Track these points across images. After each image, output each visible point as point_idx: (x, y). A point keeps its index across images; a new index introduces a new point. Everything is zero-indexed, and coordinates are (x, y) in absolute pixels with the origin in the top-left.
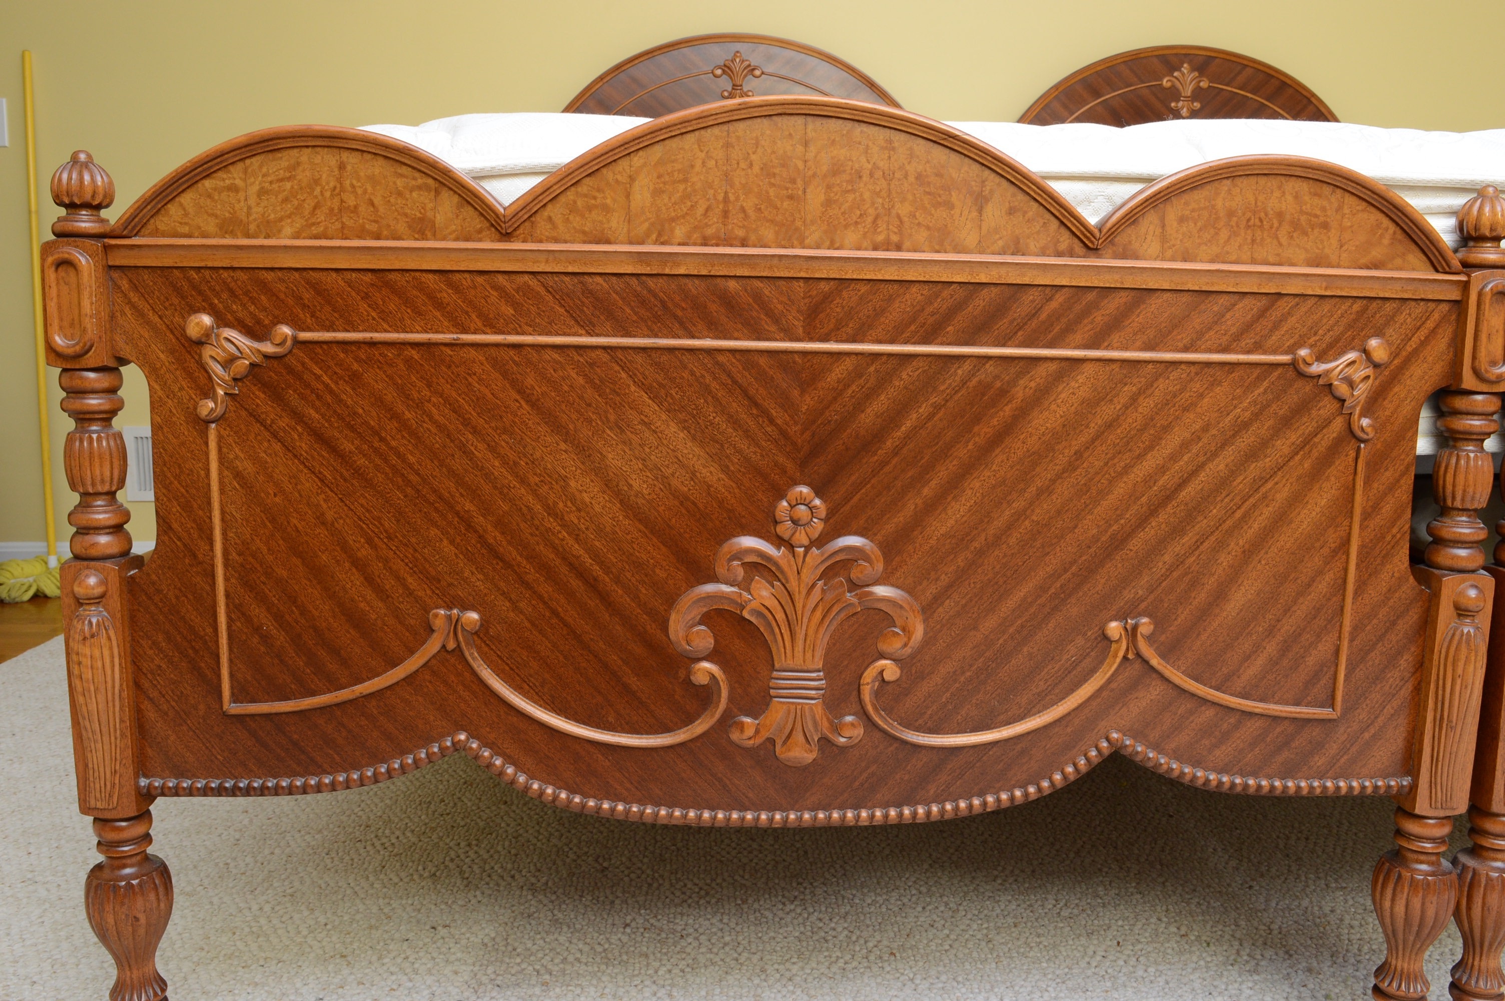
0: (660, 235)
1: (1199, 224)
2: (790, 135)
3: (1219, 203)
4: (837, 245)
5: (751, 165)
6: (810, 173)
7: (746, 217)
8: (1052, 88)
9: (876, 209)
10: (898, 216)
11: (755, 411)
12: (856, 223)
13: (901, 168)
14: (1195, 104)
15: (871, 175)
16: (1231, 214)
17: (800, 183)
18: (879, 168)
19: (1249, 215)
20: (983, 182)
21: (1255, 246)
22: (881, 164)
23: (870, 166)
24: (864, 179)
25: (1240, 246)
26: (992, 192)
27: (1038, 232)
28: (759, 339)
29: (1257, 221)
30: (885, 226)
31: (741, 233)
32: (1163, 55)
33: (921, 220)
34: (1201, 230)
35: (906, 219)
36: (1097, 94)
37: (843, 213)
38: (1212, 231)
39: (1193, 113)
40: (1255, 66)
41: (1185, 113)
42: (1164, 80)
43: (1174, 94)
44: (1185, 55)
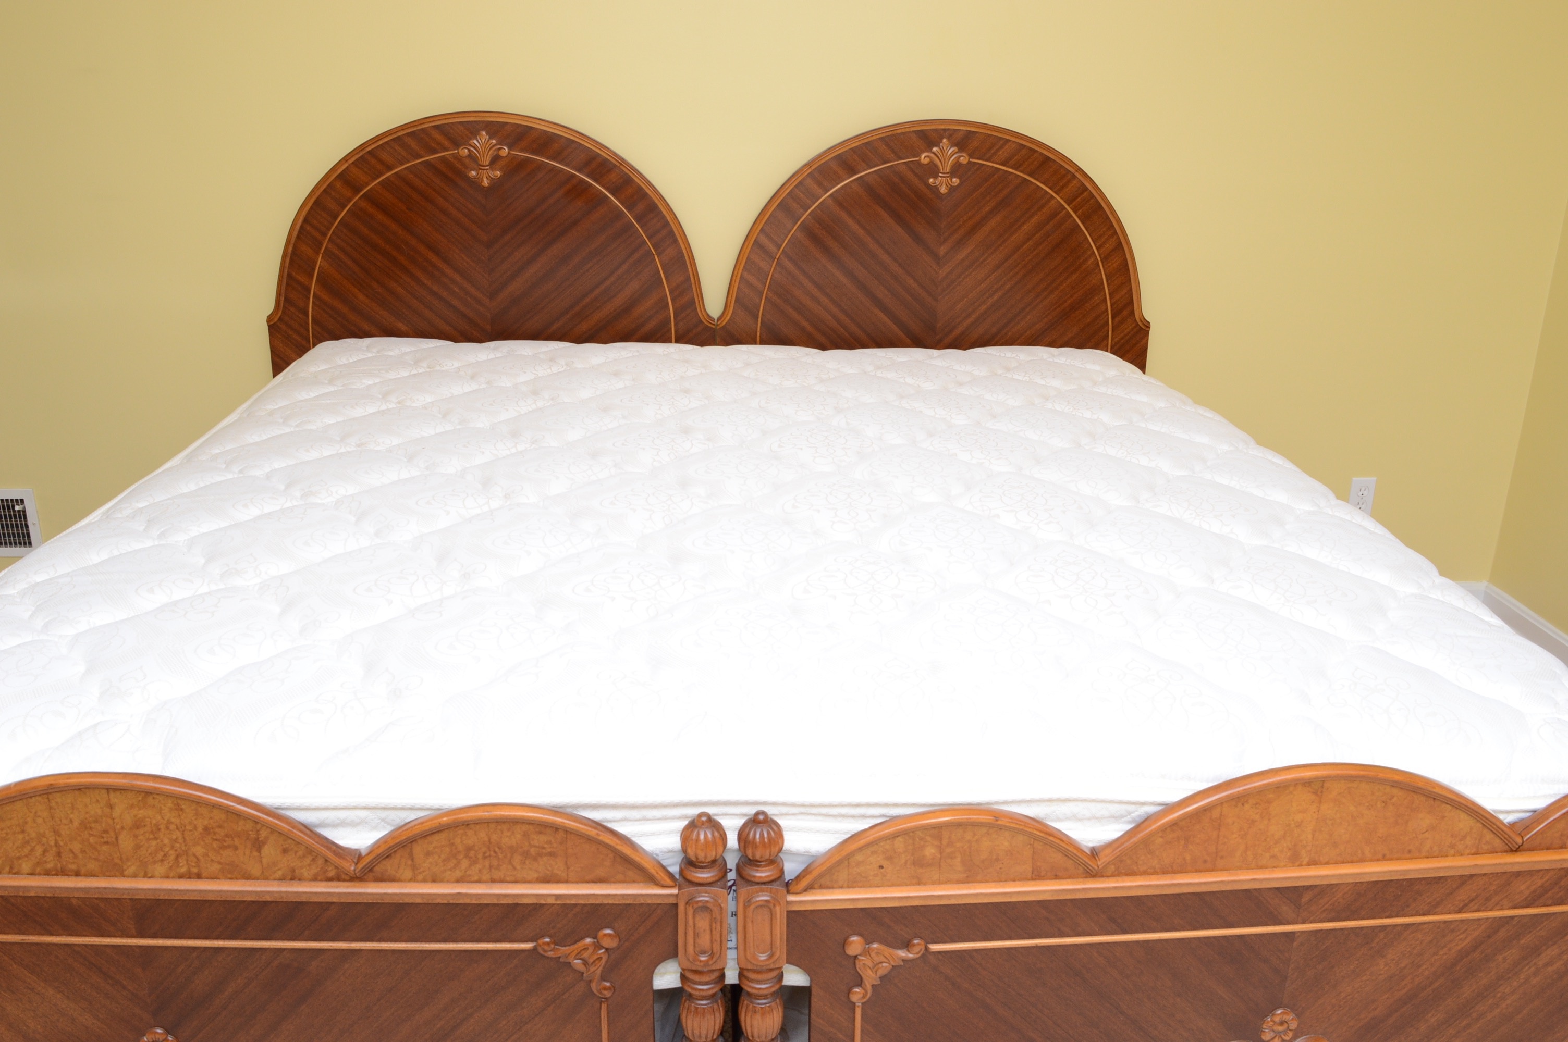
0: (11, 868)
1: (443, 856)
2: (98, 801)
3: (457, 840)
4: (149, 875)
5: (71, 821)
6: (118, 827)
7: (76, 856)
8: (805, 165)
9: (176, 850)
10: (194, 855)
11: (110, 981)
12: (162, 861)
13: (190, 823)
14: (954, 180)
15: (167, 828)
16: (469, 849)
17: (112, 834)
18: (172, 823)
19: (484, 849)
20: (258, 831)
21: (493, 870)
22: (173, 820)
23: (165, 822)
24: (163, 830)
25: (480, 870)
26: (267, 838)
27: (309, 865)
28: (102, 936)
29: (492, 853)
30: (185, 862)
31: (74, 867)
32: (922, 131)
33: (213, 858)
34: (444, 860)
35: (201, 858)
36: (852, 171)
37: (150, 854)
38: (454, 861)
39: (952, 189)
40: (1018, 140)
41: (943, 190)
42: (923, 156)
43: (933, 171)
44: (945, 130)
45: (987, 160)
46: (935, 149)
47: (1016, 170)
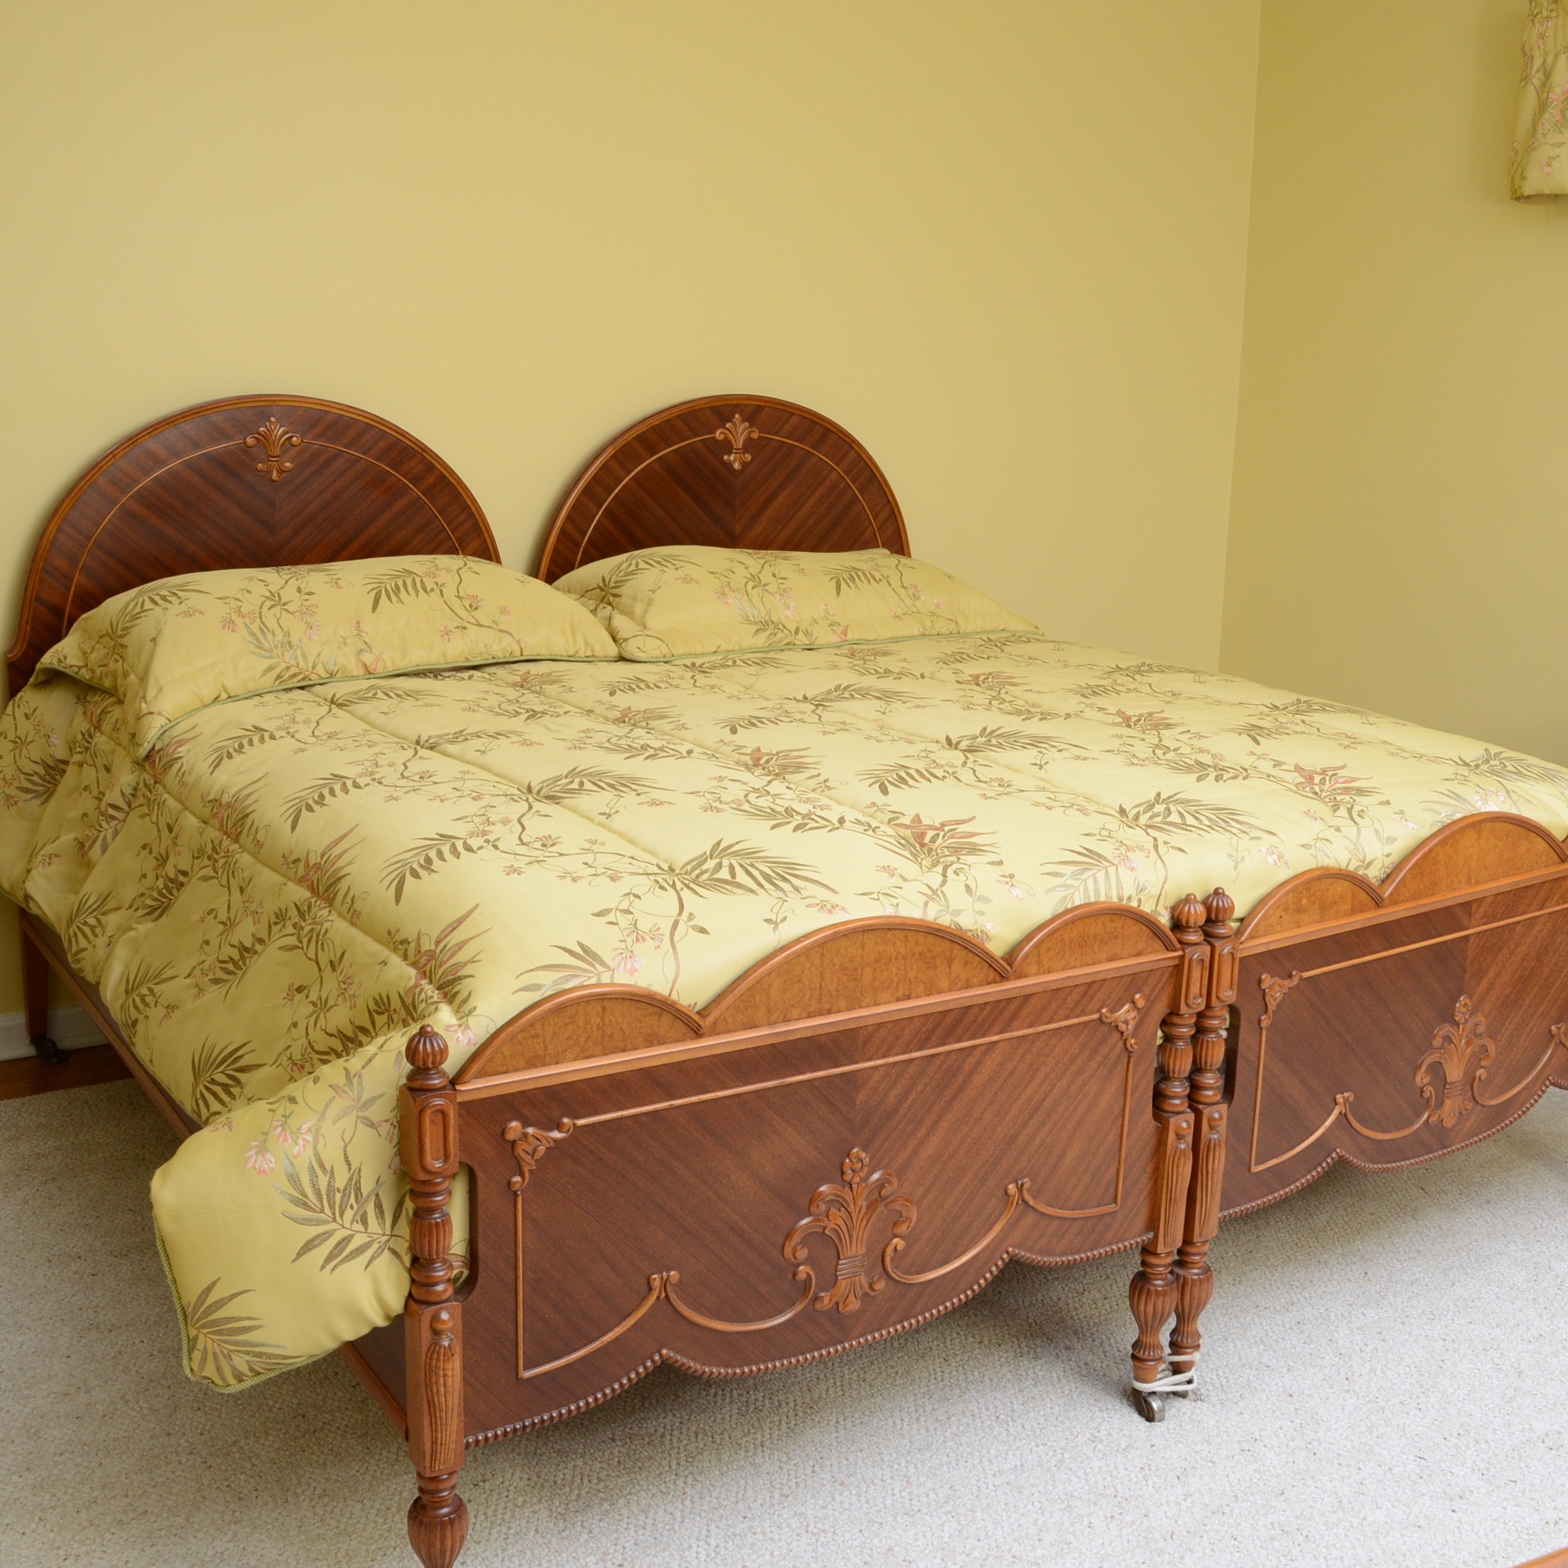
14: (747, 455)
32: (714, 407)
36: (652, 451)
39: (745, 465)
40: (801, 413)
41: (736, 466)
42: (718, 433)
43: (726, 445)
44: (736, 405)
45: (775, 435)
46: (728, 425)
47: (801, 442)
